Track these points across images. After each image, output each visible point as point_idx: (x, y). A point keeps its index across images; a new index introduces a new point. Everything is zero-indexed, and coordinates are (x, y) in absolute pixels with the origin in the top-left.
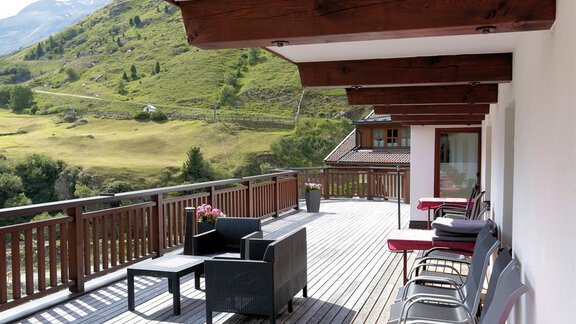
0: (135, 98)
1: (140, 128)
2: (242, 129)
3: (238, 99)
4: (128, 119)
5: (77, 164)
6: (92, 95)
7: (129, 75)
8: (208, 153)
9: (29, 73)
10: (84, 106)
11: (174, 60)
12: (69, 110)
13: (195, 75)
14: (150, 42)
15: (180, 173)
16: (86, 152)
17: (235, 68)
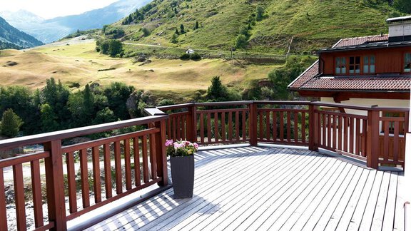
0: (182, 45)
1: (183, 65)
2: (249, 64)
3: (248, 43)
4: (176, 59)
5: (141, 88)
6: (156, 44)
7: (179, 31)
8: (226, 81)
9: (124, 32)
10: (151, 51)
11: (208, 20)
12: (141, 54)
13: (220, 29)
14: (194, 9)
15: (206, 94)
16: (148, 80)
17: (247, 23)
